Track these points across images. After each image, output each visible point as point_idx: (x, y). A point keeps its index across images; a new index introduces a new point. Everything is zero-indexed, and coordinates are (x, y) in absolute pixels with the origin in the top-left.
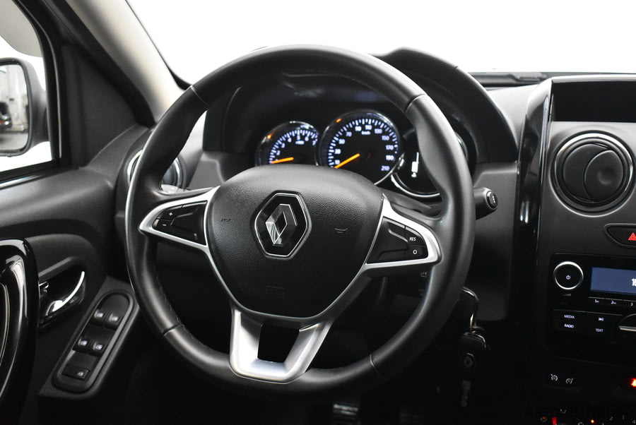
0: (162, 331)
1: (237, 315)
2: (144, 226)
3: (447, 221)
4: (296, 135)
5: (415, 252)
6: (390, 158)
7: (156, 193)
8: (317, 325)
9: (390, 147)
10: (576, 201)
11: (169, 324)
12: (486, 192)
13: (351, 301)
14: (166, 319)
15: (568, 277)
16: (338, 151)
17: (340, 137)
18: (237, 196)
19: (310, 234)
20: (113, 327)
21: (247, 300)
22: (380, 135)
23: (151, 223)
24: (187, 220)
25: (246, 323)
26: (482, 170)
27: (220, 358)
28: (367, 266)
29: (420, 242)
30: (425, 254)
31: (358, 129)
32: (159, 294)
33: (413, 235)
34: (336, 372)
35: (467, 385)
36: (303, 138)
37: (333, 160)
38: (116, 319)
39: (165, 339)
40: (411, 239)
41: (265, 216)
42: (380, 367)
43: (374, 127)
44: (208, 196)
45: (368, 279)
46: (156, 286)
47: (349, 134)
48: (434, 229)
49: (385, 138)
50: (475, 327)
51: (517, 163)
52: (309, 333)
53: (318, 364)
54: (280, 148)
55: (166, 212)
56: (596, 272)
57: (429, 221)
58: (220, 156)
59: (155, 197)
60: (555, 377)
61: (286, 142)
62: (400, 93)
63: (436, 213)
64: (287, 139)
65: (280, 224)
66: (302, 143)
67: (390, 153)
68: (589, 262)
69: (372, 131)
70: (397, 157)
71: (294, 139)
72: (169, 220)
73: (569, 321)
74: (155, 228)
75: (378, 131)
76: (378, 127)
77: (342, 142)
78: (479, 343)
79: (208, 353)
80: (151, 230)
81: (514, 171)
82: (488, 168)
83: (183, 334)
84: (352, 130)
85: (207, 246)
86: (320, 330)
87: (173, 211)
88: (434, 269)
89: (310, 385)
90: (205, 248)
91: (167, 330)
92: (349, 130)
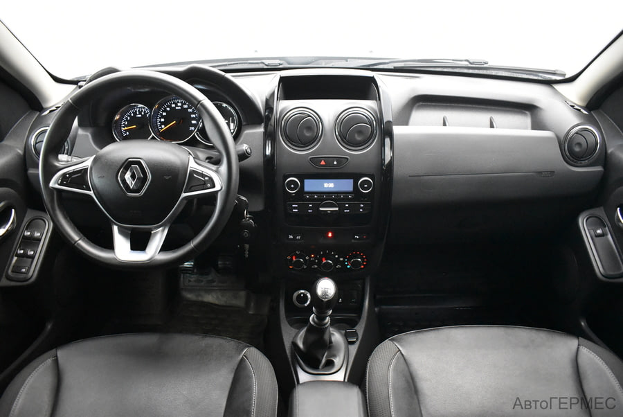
0: (73, 242)
1: (115, 228)
2: (52, 184)
3: (224, 168)
4: (136, 111)
5: (209, 185)
6: (194, 122)
7: (57, 164)
8: (161, 229)
9: (193, 116)
10: (294, 145)
11: (76, 238)
12: (245, 147)
13: (178, 213)
14: (74, 236)
15: (292, 186)
16: (163, 120)
17: (163, 111)
18: (107, 163)
19: (151, 182)
20: (39, 240)
21: (120, 220)
22: (187, 109)
23: (56, 182)
24: (78, 178)
25: (121, 232)
26: (244, 131)
27: (109, 252)
28: (184, 195)
29: (211, 180)
30: (213, 186)
31: (173, 106)
32: (68, 222)
33: (207, 176)
34: (174, 252)
35: (247, 246)
36: (140, 113)
37: (160, 126)
38: (39, 234)
39: (76, 247)
40: (206, 178)
41: (125, 171)
42: (197, 247)
43: (183, 104)
44: (88, 163)
45: (185, 202)
46: (65, 218)
47: (168, 109)
48: (217, 172)
49: (190, 110)
50: (248, 216)
51: (263, 124)
52: (156, 233)
53: (164, 248)
54: (127, 120)
55: (64, 175)
56: (306, 182)
57: (214, 167)
58: (90, 130)
59: (56, 166)
60: (291, 237)
61: (130, 116)
62: (192, 99)
63: (217, 162)
64: (131, 114)
65: (133, 176)
66: (140, 116)
67: (194, 119)
68: (302, 177)
69: (182, 106)
70: (198, 121)
71: (135, 114)
72: (67, 179)
73: (295, 208)
74: (59, 185)
75: (185, 106)
76: (185, 104)
77: (164, 114)
78: (251, 225)
79: (102, 251)
80: (57, 186)
81: (261, 130)
82: (248, 129)
83: (86, 242)
84: (170, 106)
85: (92, 192)
86: (163, 231)
87: (68, 174)
88: (219, 194)
89: (161, 260)
90: (91, 193)
91: (76, 242)
92: (168, 106)
